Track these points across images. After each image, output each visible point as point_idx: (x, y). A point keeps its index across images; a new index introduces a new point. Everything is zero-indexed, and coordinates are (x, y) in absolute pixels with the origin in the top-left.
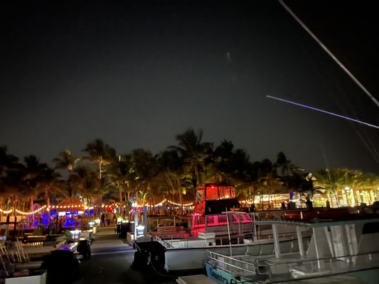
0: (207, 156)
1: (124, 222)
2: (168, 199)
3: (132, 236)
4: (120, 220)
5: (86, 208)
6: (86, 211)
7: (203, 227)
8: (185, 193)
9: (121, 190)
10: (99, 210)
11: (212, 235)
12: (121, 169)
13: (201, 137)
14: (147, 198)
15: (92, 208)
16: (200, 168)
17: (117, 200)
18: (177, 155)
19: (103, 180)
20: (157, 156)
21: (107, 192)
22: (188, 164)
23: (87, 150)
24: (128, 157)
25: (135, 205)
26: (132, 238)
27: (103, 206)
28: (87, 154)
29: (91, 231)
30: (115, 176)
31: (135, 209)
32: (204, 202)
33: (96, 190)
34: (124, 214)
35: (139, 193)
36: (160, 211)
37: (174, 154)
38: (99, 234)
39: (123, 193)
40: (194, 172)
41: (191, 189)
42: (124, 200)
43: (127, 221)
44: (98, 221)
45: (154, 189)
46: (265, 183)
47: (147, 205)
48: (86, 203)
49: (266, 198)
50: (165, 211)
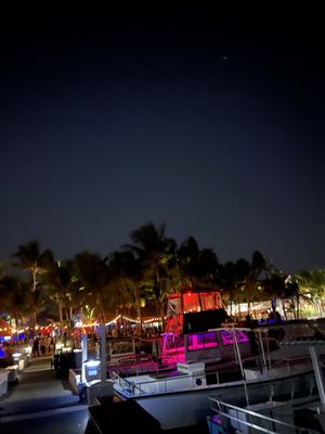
0: (170, 256)
1: (65, 350)
2: (123, 314)
3: (78, 377)
4: (59, 346)
5: (14, 331)
6: (15, 336)
7: (182, 352)
8: (143, 305)
9: (61, 305)
10: (32, 333)
11: (200, 367)
12: (60, 278)
13: (162, 232)
14: (96, 315)
15: (22, 331)
16: (162, 272)
17: (56, 319)
18: (132, 257)
19: (37, 293)
20: (106, 259)
21: (42, 309)
22: (148, 267)
23: (18, 255)
24: (69, 263)
25: (79, 324)
26: (78, 381)
27: (37, 328)
28: (17, 260)
29: (15, 367)
30: (53, 288)
31: (80, 330)
32: (182, 316)
33: (28, 306)
34: (65, 337)
35: (85, 309)
36: (113, 332)
37: (128, 255)
38: (28, 370)
39: (63, 309)
40: (155, 278)
41: (153, 300)
42: (64, 318)
43: (69, 349)
44: (29, 349)
45: (104, 302)
46: (242, 289)
47: (95, 324)
48: (14, 325)
49: (244, 308)
50: (119, 331)
